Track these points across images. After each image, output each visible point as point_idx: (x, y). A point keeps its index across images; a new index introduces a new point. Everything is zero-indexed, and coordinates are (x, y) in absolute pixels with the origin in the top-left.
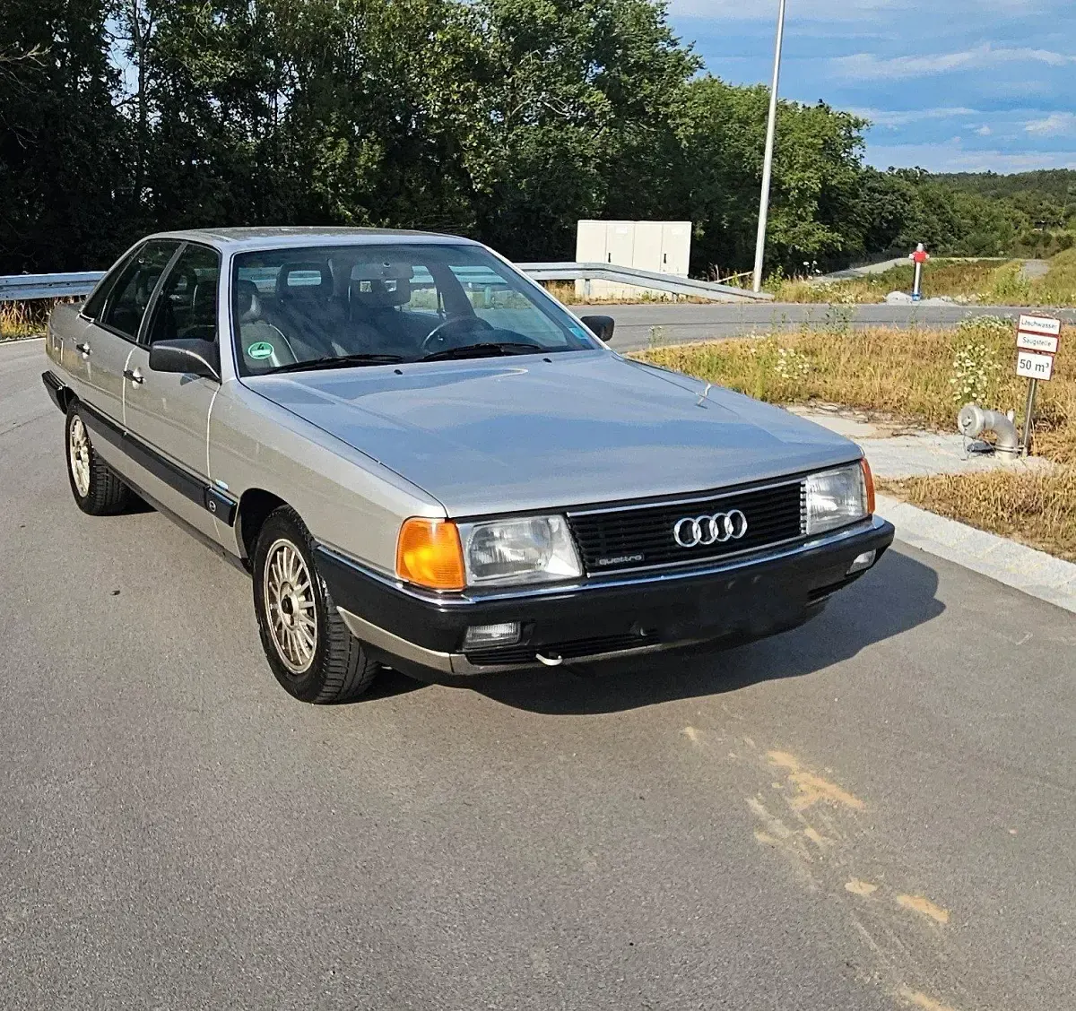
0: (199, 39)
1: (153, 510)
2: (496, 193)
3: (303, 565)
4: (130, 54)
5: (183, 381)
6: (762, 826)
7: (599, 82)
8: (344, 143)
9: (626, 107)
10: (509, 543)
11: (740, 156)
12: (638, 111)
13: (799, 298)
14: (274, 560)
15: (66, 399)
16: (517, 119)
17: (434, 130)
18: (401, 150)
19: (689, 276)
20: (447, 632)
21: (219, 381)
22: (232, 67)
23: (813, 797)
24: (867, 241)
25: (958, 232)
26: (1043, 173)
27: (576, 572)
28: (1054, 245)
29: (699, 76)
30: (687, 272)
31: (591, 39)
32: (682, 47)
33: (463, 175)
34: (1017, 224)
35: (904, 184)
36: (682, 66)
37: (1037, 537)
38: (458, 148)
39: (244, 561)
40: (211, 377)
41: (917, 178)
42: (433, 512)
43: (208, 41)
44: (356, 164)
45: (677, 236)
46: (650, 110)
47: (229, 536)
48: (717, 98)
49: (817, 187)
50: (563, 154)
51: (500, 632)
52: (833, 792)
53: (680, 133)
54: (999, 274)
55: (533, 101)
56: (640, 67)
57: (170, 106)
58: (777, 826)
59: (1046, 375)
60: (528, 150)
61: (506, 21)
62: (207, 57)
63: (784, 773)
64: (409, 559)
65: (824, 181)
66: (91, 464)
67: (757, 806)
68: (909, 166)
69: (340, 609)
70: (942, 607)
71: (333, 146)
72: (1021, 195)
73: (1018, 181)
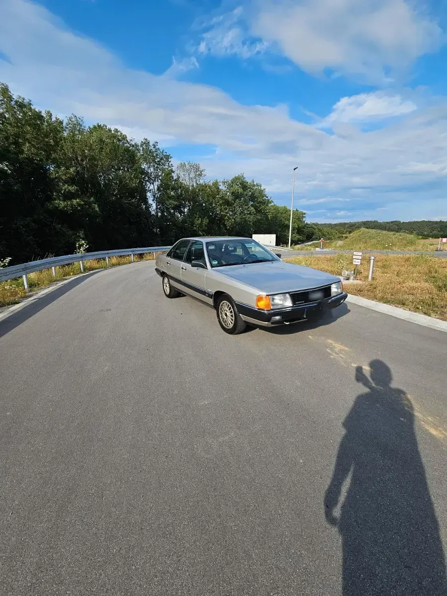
0: (168, 197)
1: (185, 296)
2: (232, 229)
3: (230, 306)
4: (153, 201)
5: (197, 269)
6: (331, 354)
7: (252, 205)
8: (200, 219)
9: (258, 211)
10: (278, 300)
11: (281, 220)
12: (260, 212)
13: (298, 249)
14: (222, 305)
15: (163, 274)
16: (236, 213)
17: (218, 216)
18: (212, 221)
19: (276, 245)
20: (267, 318)
21: (207, 269)
22: (176, 203)
23: (339, 348)
24: (307, 238)
25: (325, 236)
26: (341, 223)
27: (291, 305)
28: (344, 238)
29: (272, 204)
30: (275, 244)
31: (250, 197)
32: (269, 198)
33: (225, 225)
34: (336, 233)
35: (314, 226)
36: (269, 202)
37: (363, 296)
38: (224, 220)
39: (214, 306)
40: (204, 268)
41: (317, 225)
42: (264, 294)
43: (170, 198)
44: (203, 224)
45: (273, 237)
46: (263, 211)
47: (211, 301)
48: (276, 208)
49: (297, 227)
50: (245, 221)
51: (278, 318)
52: (342, 347)
53: (269, 216)
54: (333, 244)
55: (239, 210)
56: (260, 202)
57: (162, 212)
58: (334, 354)
59: (359, 264)
60: (238, 220)
61: (233, 193)
62: (171, 201)
63: (331, 344)
64: (259, 304)
65: (298, 225)
66: (170, 288)
67: (328, 350)
68: (315, 222)
69: (241, 315)
70: (349, 311)
71: (198, 220)
72: (337, 228)
73: (336, 225)
